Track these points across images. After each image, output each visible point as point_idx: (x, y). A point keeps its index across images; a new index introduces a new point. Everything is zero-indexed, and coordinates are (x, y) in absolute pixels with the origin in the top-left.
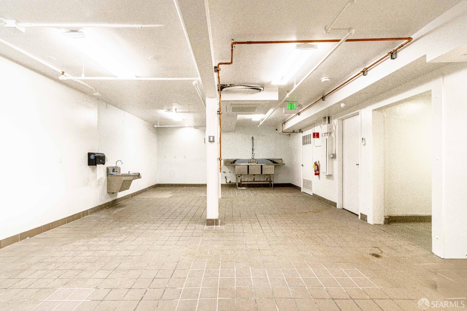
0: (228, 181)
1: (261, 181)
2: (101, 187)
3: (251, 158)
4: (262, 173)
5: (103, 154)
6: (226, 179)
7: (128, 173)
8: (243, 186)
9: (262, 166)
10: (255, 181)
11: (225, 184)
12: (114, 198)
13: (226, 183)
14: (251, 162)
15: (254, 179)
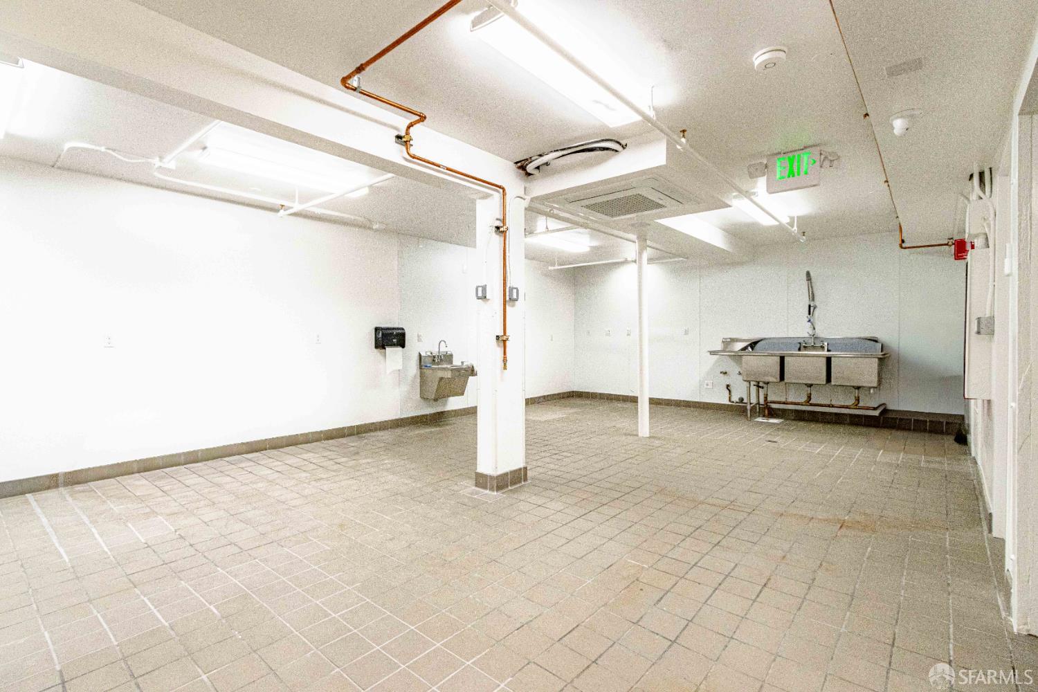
0: (735, 398)
1: (833, 406)
2: (405, 388)
3: (807, 335)
4: (829, 379)
5: (403, 329)
6: (730, 391)
7: (460, 364)
8: (772, 413)
9: (829, 360)
10: (811, 405)
11: (728, 405)
12: (439, 409)
13: (730, 400)
14: (805, 347)
15: (809, 397)
